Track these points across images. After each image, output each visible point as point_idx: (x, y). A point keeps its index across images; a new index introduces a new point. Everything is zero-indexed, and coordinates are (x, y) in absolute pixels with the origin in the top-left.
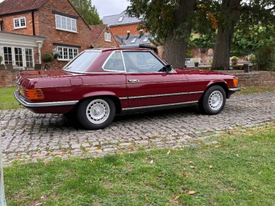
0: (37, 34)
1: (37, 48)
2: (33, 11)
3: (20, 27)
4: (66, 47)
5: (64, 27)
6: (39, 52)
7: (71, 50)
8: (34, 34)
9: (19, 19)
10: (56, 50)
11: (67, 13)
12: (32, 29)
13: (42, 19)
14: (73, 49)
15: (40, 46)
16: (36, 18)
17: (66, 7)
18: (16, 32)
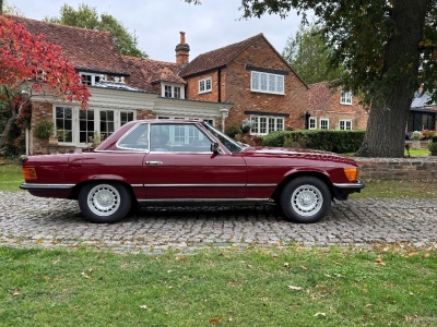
0: (223, 100)
1: (220, 119)
2: (219, 69)
3: (205, 91)
4: (272, 117)
5: (264, 87)
6: (223, 123)
7: (271, 121)
8: (219, 100)
9: (206, 79)
10: (249, 121)
11: (270, 67)
12: (217, 94)
13: (231, 78)
14: (276, 119)
15: (225, 116)
16: (223, 78)
17: (269, 59)
18: (201, 99)
